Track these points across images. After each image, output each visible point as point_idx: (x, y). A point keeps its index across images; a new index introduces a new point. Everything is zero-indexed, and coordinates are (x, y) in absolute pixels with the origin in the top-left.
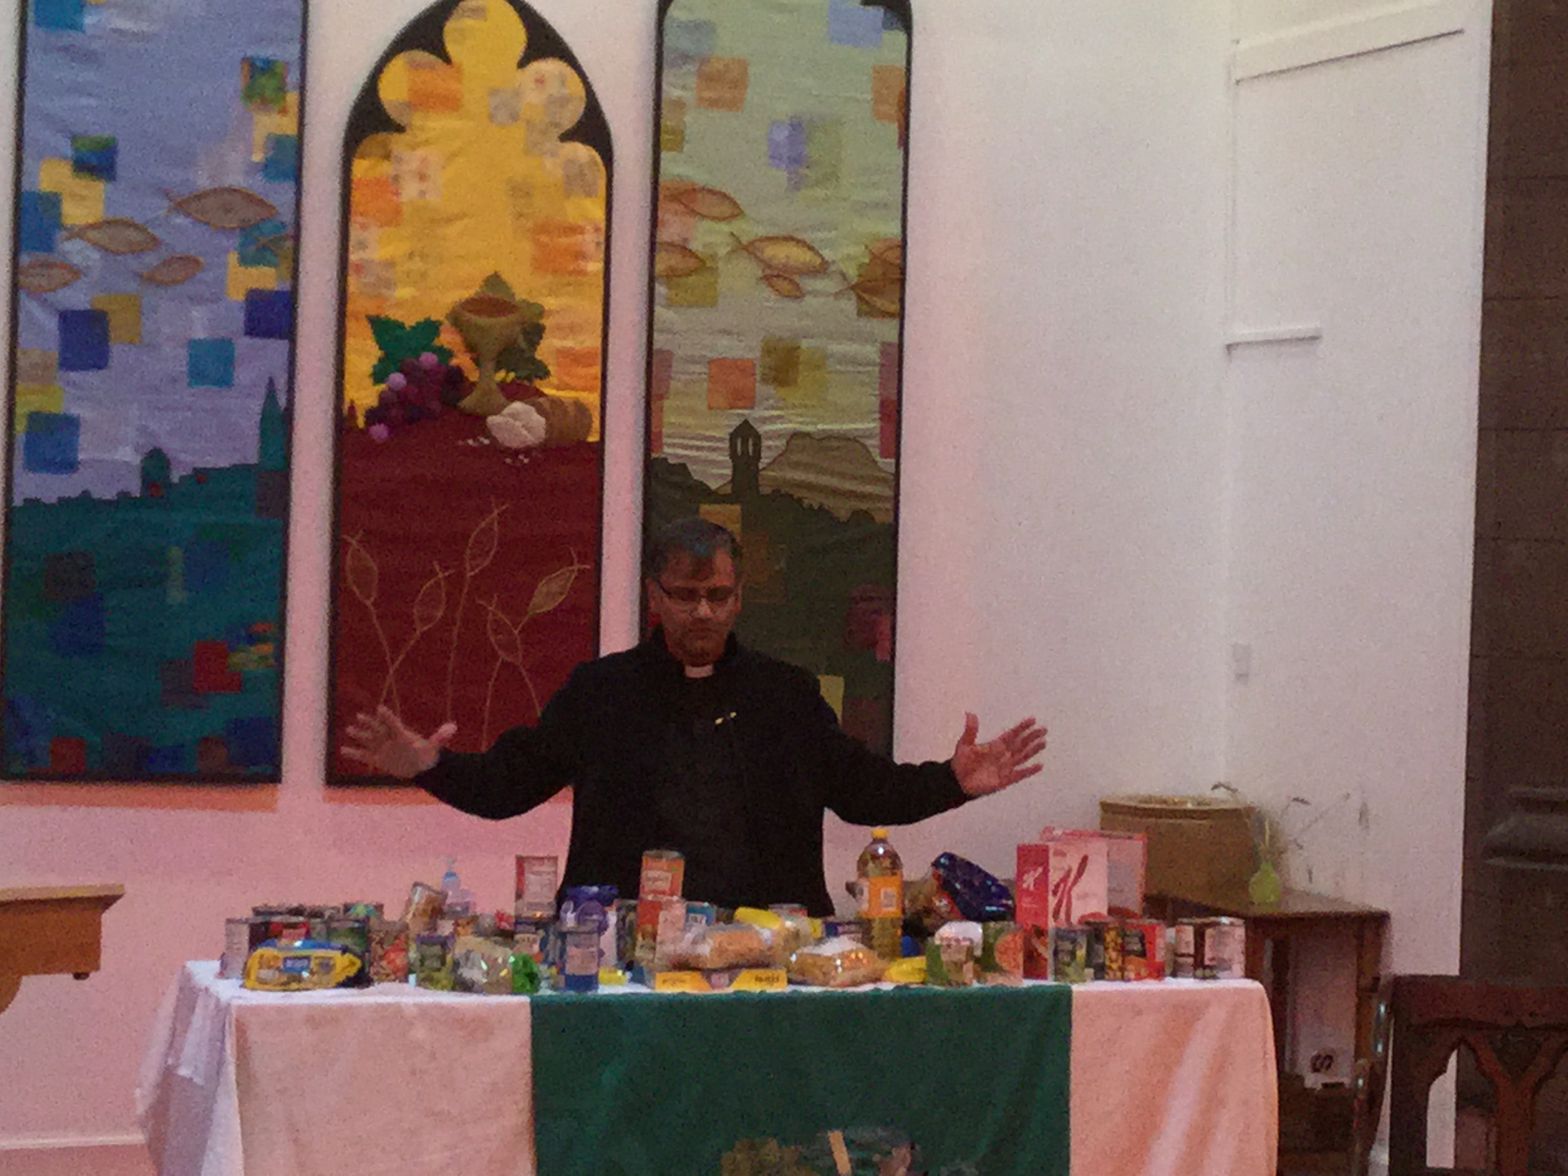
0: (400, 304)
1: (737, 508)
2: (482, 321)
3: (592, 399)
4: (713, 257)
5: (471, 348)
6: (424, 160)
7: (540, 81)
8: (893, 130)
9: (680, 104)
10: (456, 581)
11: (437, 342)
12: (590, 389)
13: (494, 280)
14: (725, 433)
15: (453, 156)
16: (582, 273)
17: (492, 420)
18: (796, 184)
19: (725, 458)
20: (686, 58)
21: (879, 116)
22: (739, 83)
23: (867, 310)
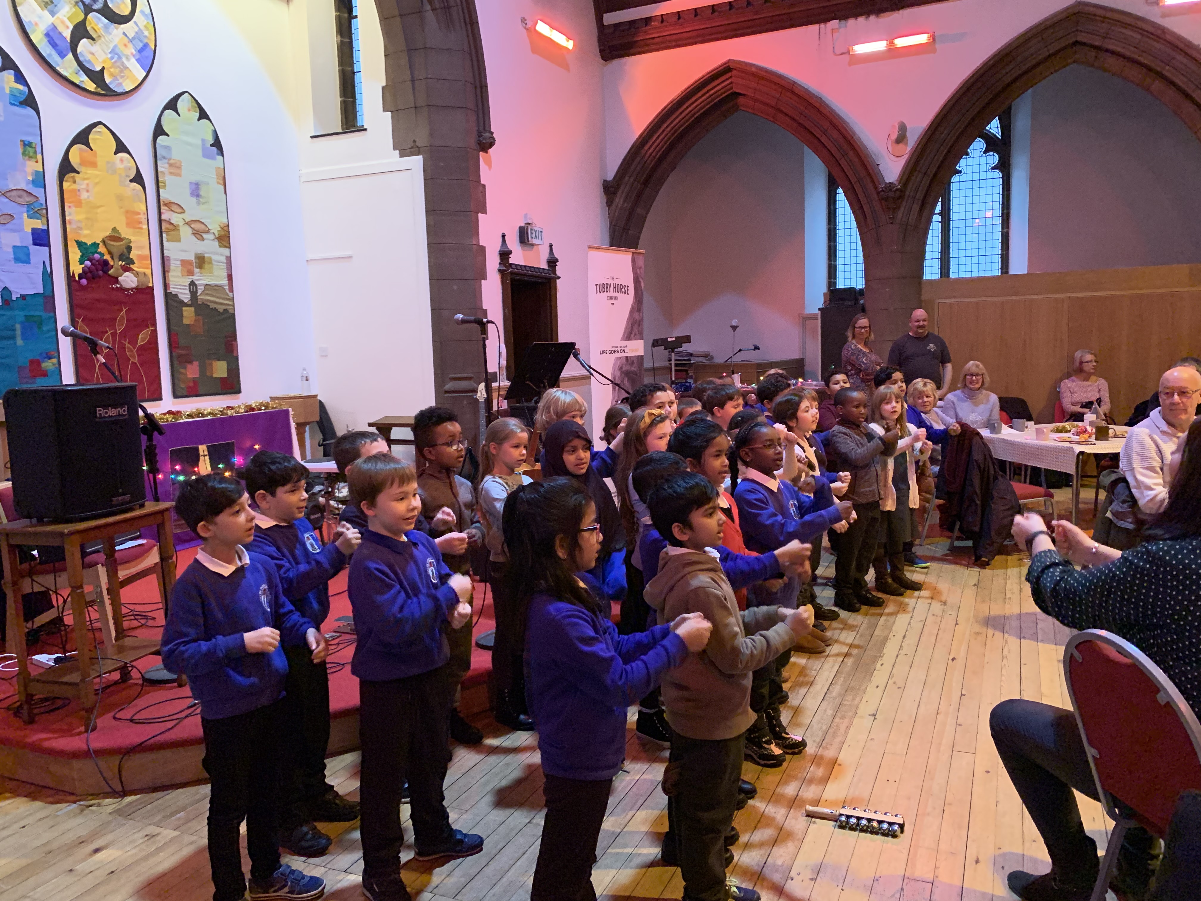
0: (86, 236)
1: (193, 309)
2: (112, 243)
3: (148, 272)
4: (178, 225)
5: (110, 253)
6: (88, 184)
7: (122, 160)
8: (222, 187)
9: (163, 172)
10: (114, 335)
11: (99, 250)
12: (147, 268)
13: (114, 229)
14: (187, 284)
15: (97, 184)
16: (141, 228)
17: (120, 278)
18: (199, 203)
19: (188, 292)
20: (164, 158)
21: (219, 183)
22: (179, 168)
23: (222, 246)
